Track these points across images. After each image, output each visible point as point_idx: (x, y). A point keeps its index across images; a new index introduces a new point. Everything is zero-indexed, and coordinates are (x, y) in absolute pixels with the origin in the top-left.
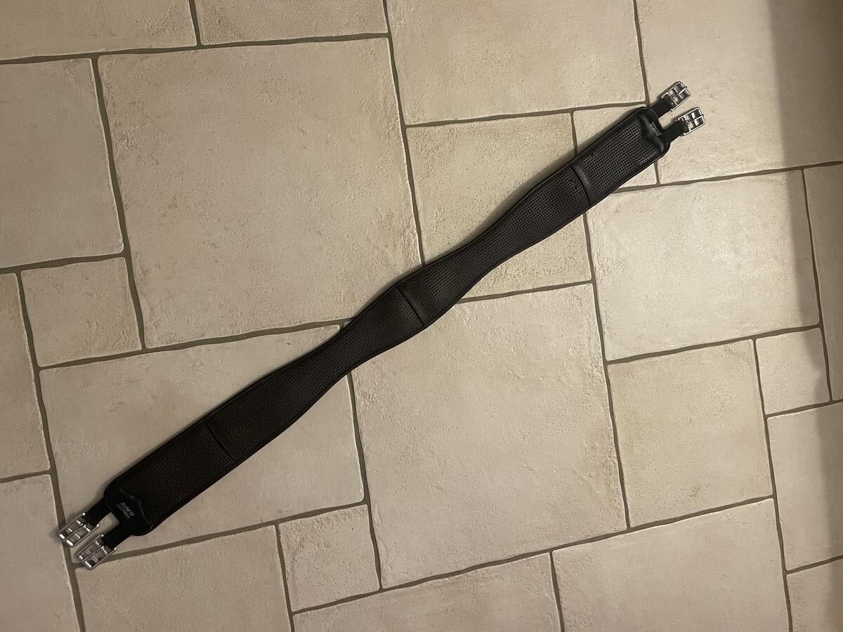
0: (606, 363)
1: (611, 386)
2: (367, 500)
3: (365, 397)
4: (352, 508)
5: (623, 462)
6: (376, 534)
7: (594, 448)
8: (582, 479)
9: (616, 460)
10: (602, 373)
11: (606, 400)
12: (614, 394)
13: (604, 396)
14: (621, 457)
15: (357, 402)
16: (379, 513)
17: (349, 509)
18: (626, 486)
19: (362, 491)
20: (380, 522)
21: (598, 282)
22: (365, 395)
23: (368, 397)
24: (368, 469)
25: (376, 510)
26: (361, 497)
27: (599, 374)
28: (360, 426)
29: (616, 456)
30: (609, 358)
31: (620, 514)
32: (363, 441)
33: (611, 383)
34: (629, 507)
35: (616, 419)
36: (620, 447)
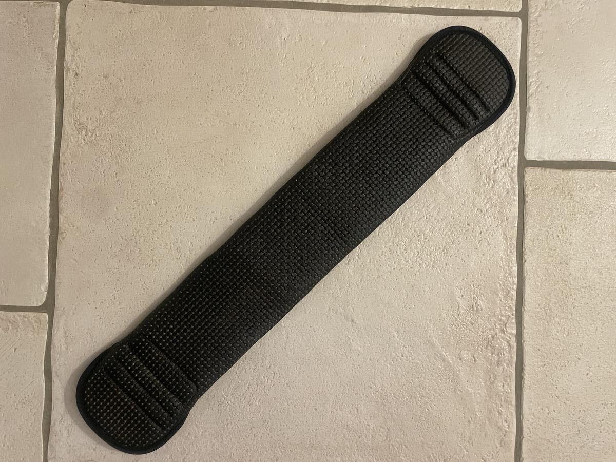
0: (524, 163)
1: (527, 205)
2: (49, 306)
3: (79, 130)
4: (22, 313)
5: (527, 348)
6: (53, 369)
7: (474, 309)
8: (444, 360)
9: (514, 339)
10: (512, 179)
11: (512, 228)
12: (529, 222)
13: (511, 219)
14: (526, 336)
15: (64, 136)
16: (65, 332)
17: (16, 314)
18: (526, 392)
19: (44, 287)
20: (63, 348)
21: (532, 17)
22: (80, 127)
23: (83, 133)
24: (61, 254)
25: (61, 326)
26: (39, 299)
27: (507, 179)
28: (61, 178)
29: (514, 331)
30: (530, 156)
31: (506, 439)
32: (61, 204)
33: (527, 199)
34: (526, 431)
35: (527, 267)
36: (526, 317)
